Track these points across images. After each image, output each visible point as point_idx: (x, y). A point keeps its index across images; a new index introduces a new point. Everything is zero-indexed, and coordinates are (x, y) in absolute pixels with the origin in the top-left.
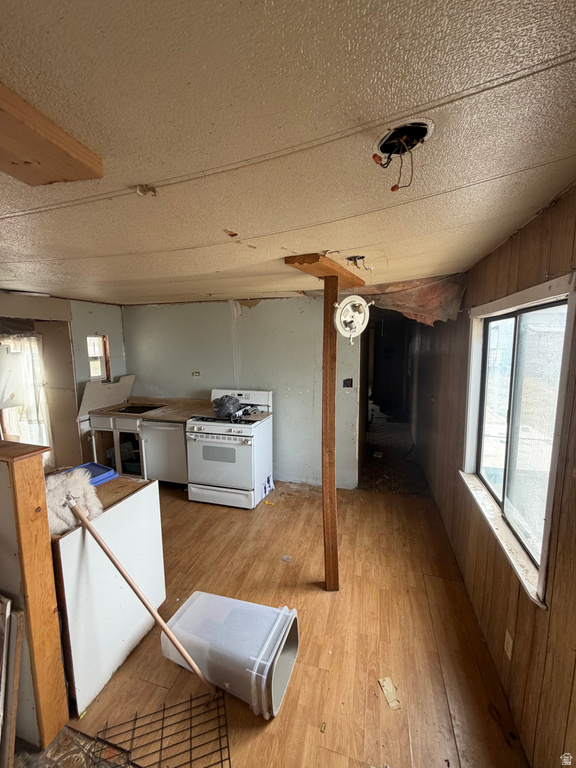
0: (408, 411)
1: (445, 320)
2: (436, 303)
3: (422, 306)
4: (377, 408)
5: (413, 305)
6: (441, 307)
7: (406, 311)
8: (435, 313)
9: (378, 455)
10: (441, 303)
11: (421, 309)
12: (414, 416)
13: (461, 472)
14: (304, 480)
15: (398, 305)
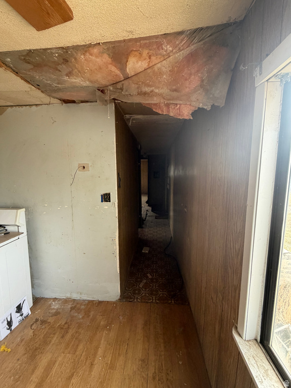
0: (168, 211)
1: (208, 108)
2: (194, 81)
3: (175, 90)
4: (150, 208)
5: (165, 91)
6: (202, 86)
7: (155, 100)
8: (194, 98)
9: (146, 250)
10: (202, 81)
11: (175, 94)
12: (171, 213)
13: (234, 332)
14: (68, 295)
15: (145, 94)
